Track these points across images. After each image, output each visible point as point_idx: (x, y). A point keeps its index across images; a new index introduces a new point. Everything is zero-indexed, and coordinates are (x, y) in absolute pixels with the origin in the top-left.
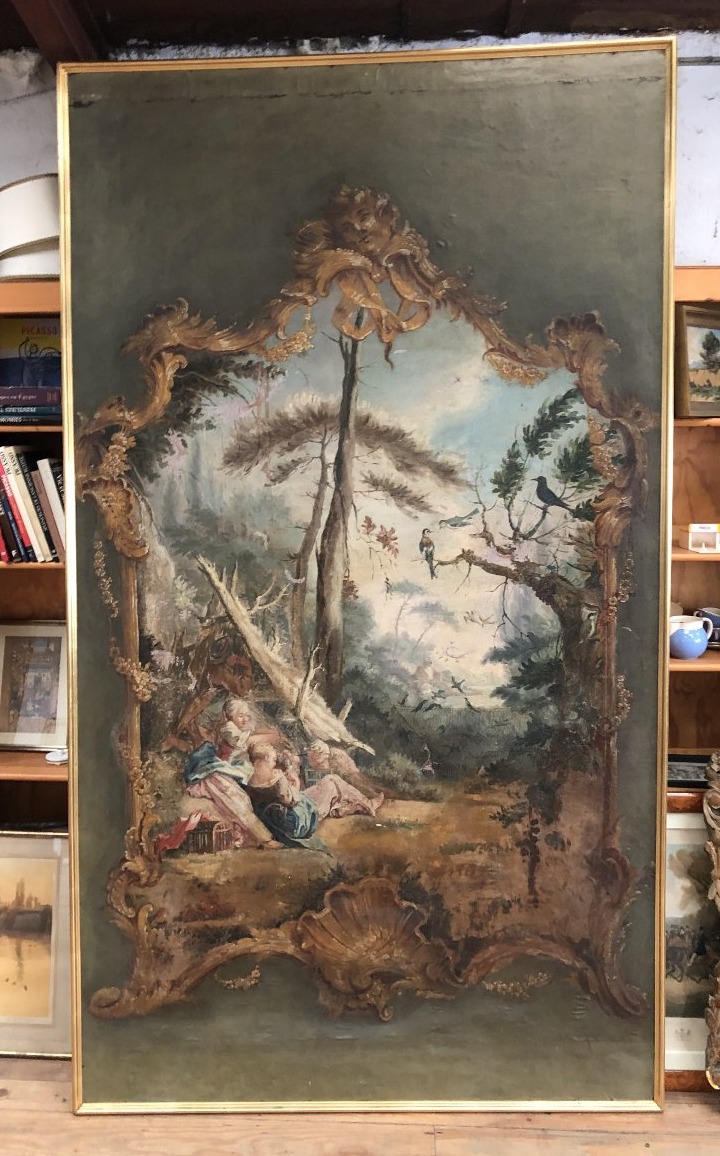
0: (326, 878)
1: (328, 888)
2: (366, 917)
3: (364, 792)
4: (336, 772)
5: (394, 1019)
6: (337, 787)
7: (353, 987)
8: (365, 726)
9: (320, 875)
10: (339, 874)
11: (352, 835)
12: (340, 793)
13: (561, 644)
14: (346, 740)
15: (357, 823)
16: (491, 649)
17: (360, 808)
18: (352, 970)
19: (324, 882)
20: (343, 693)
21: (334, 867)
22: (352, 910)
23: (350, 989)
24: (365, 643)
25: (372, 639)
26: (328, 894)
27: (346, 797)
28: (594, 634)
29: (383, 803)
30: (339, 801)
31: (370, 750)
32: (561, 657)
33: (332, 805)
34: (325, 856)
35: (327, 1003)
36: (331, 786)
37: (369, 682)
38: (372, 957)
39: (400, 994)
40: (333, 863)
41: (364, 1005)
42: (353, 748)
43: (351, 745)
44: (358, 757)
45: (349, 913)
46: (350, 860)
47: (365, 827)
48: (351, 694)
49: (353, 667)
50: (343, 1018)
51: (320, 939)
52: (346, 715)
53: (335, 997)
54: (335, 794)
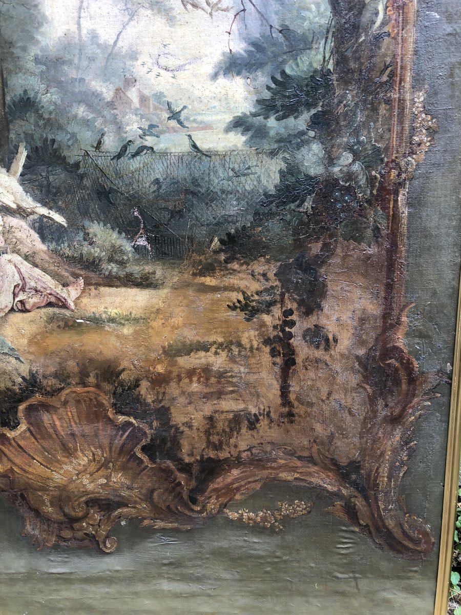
0: (16, 388)
1: (21, 401)
2: (73, 435)
3: (55, 276)
4: (16, 251)
5: (118, 551)
6: (20, 273)
7: (65, 515)
8: (49, 184)
9: (9, 384)
10: (32, 384)
11: (45, 334)
12: (23, 279)
13: (331, 44)
14: (24, 205)
15: (51, 319)
16: (224, 54)
17: (53, 300)
18: (63, 498)
19: (16, 394)
20: (12, 136)
21: (26, 374)
22: (54, 426)
23: (62, 518)
24: (34, 51)
25: (43, 43)
26: (22, 407)
27: (33, 284)
28: (384, 24)
29: (83, 291)
30: (23, 289)
31: (59, 218)
32: (331, 67)
33: (15, 295)
34: (13, 361)
35: (37, 532)
36: (10, 269)
37: (46, 116)
38: (86, 482)
39: (123, 523)
40: (24, 369)
41: (80, 534)
42: (36, 217)
43: (33, 213)
44: (43, 229)
45: (51, 430)
46: (45, 366)
47: (62, 324)
48: (22, 136)
49: (19, 92)
50: (56, 548)
51: (17, 461)
52: (20, 170)
53: (45, 527)
54: (17, 279)
